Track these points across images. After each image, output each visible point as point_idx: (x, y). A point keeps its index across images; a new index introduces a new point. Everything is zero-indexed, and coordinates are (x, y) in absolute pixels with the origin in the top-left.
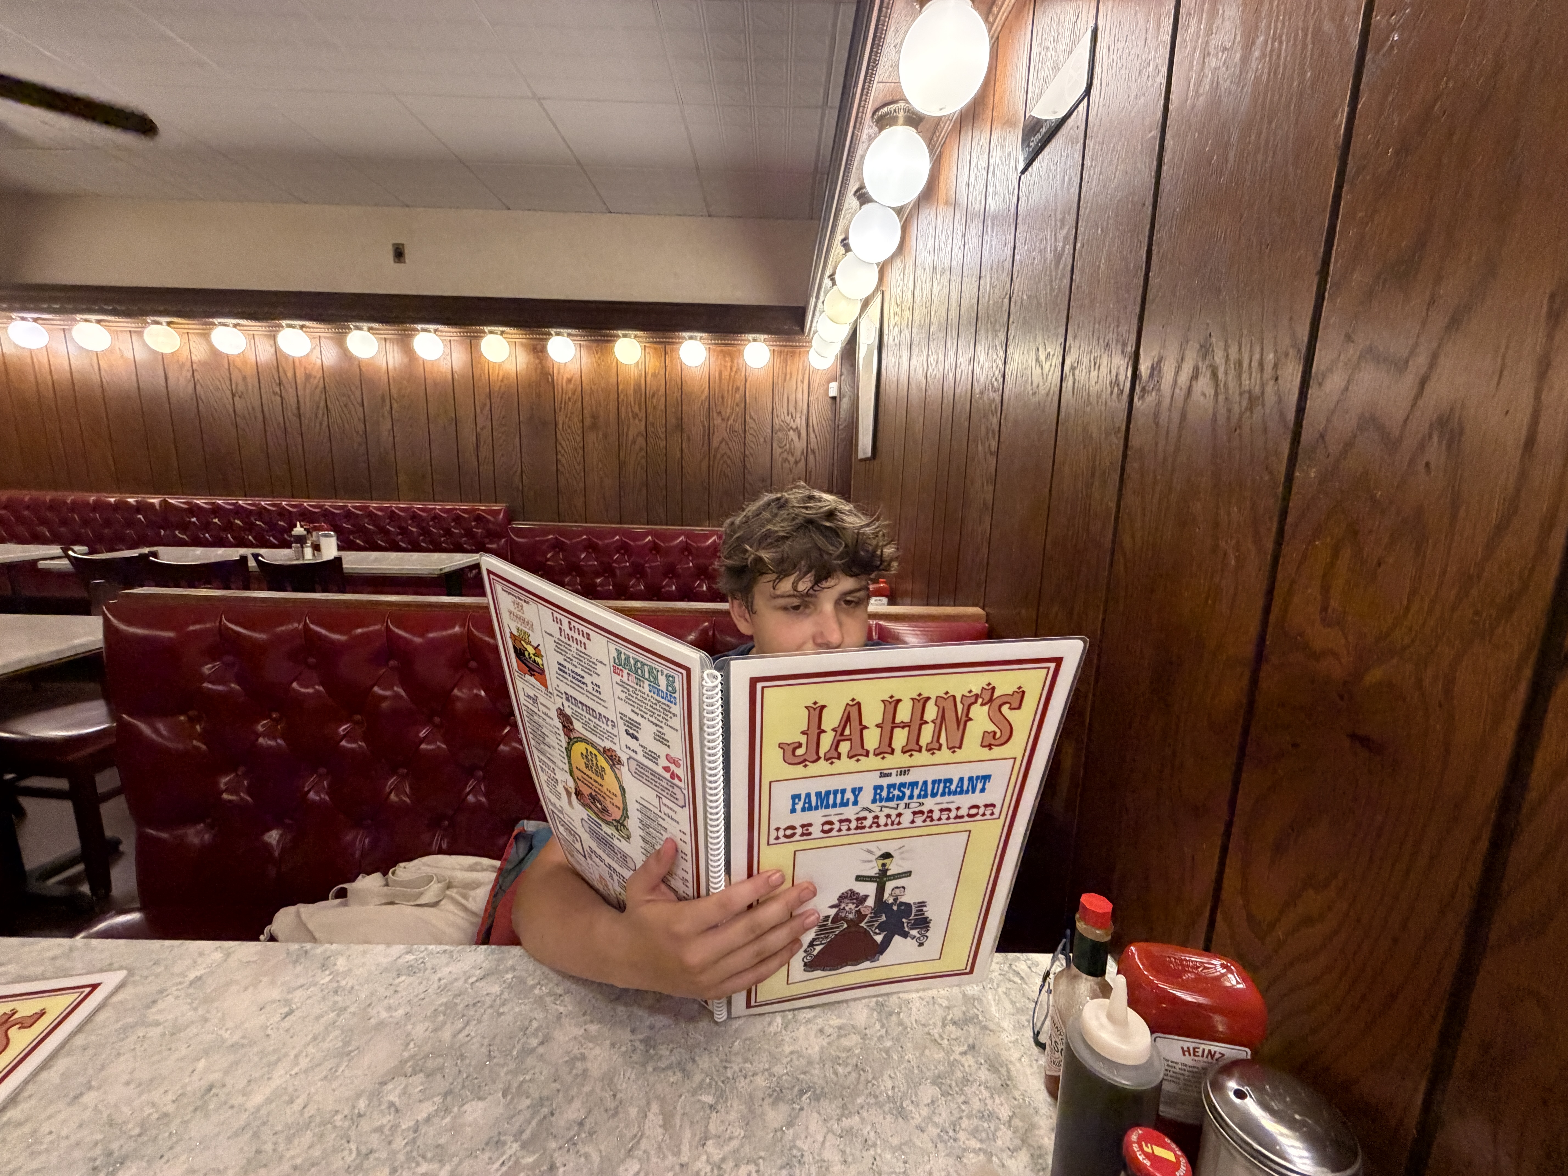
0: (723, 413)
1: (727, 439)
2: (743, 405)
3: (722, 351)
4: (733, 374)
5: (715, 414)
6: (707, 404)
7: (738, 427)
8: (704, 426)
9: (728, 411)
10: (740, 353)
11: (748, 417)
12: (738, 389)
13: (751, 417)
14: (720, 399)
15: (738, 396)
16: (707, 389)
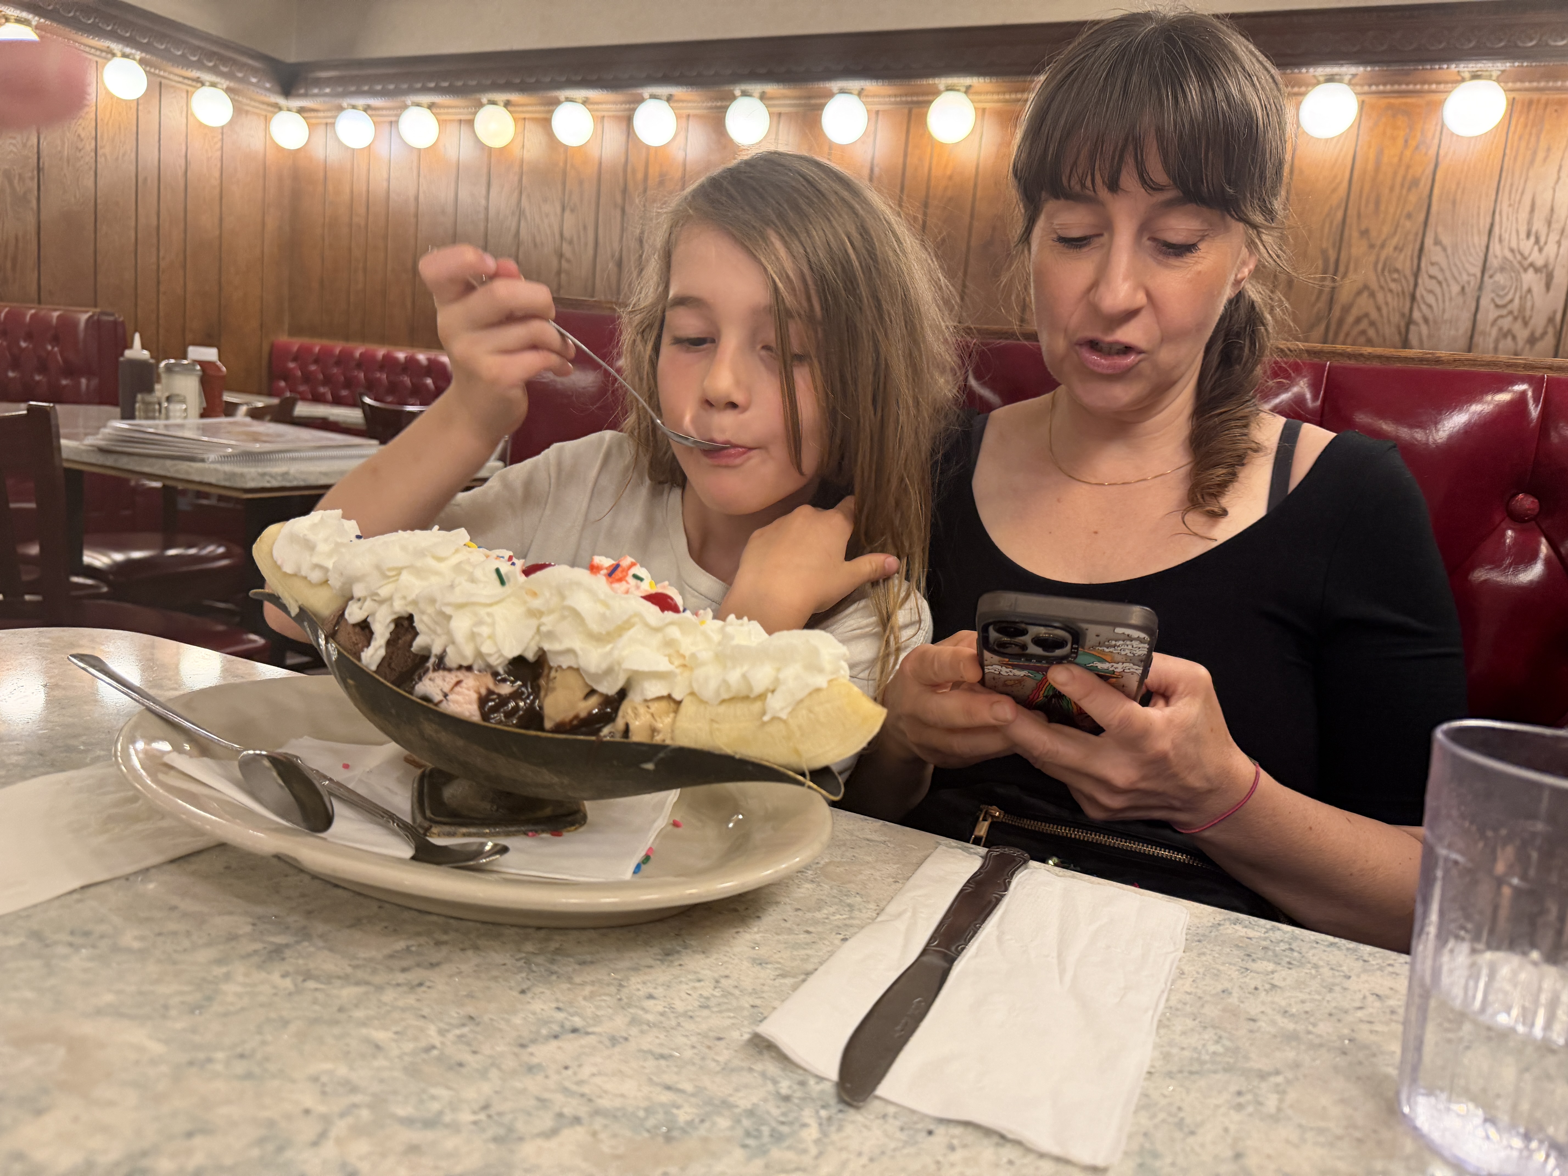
0: (1373, 234)
1: (1374, 285)
2: (1422, 217)
3: (1390, 107)
4: (1408, 153)
5: (1355, 234)
6: (1340, 215)
7: (1404, 262)
8: (1326, 260)
9: (1386, 230)
10: (1437, 106)
11: (1429, 241)
12: (1415, 182)
13: (1437, 242)
14: (1371, 206)
15: (1413, 198)
16: (1345, 184)
